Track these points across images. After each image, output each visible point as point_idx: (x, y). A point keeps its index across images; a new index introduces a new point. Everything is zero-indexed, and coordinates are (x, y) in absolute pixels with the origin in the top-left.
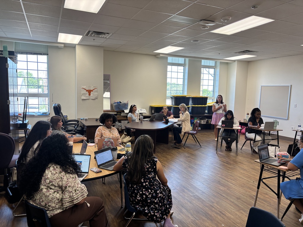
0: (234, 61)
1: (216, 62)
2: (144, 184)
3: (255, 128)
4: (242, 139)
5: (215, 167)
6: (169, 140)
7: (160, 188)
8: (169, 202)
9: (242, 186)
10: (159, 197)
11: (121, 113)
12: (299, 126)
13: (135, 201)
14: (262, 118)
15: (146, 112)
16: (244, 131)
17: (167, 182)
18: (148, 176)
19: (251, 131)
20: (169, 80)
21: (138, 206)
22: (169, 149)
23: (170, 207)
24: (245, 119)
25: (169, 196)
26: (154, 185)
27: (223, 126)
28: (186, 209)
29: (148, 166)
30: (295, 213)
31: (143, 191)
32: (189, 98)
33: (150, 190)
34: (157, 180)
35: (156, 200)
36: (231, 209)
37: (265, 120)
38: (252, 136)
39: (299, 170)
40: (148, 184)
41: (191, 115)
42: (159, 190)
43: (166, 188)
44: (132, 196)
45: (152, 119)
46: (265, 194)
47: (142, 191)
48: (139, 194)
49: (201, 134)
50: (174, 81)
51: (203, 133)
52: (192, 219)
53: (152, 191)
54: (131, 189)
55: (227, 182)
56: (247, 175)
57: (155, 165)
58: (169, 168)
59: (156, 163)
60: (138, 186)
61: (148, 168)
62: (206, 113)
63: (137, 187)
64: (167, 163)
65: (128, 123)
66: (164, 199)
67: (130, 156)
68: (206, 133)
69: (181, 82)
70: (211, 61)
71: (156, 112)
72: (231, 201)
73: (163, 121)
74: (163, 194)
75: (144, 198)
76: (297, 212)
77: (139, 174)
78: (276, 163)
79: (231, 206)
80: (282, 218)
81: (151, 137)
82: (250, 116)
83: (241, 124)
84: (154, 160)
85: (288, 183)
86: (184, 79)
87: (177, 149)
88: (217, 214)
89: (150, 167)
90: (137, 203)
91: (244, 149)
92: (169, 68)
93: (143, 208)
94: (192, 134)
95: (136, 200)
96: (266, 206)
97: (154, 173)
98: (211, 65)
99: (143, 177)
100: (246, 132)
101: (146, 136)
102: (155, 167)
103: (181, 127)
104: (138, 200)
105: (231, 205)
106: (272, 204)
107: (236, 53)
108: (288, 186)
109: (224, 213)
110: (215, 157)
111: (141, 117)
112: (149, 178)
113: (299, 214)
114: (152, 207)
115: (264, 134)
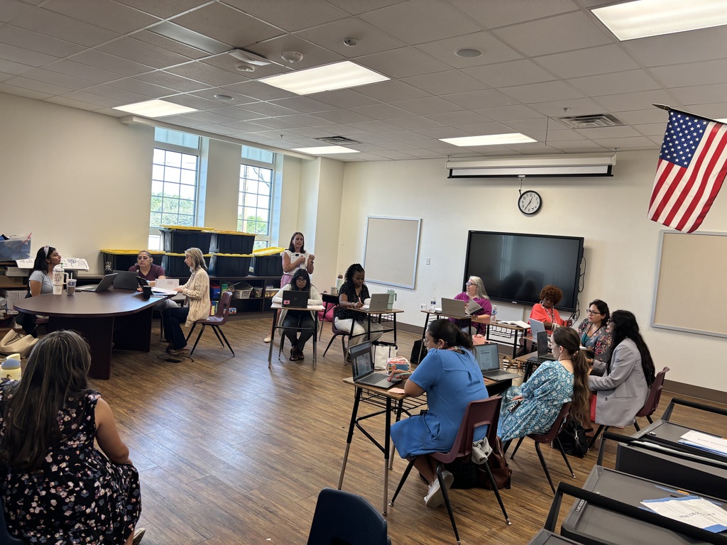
0: (316, 157)
1: (276, 154)
2: (55, 469)
3: (354, 307)
4: (326, 333)
5: (263, 401)
6: (153, 340)
7: (104, 473)
8: (130, 507)
9: (318, 441)
10: (101, 497)
11: (6, 269)
12: (432, 303)
13: (24, 519)
14: (368, 285)
15: (88, 268)
16: (330, 313)
17: (127, 454)
18: (66, 445)
19: (344, 313)
20: (156, 188)
21: (32, 533)
22: (150, 364)
23: (134, 519)
24: (333, 289)
25: (133, 489)
26: (84, 467)
27: (285, 303)
28: (182, 517)
29: (67, 418)
30: (418, 486)
31: (50, 488)
32: (210, 235)
33: (71, 484)
34: (98, 452)
35: (90, 506)
36: (290, 498)
37: (373, 290)
38: (346, 324)
39: (425, 394)
40: (66, 467)
41: (212, 277)
42: (101, 479)
43: (123, 469)
44: (14, 507)
45: (104, 287)
46: (365, 451)
47: (47, 489)
48: (36, 498)
49: (238, 324)
50: (171, 190)
51: (242, 321)
52: (195, 538)
53: (76, 485)
54: (13, 486)
55: (286, 434)
56: (331, 413)
57: (92, 413)
58: (146, 414)
59: (94, 407)
60: (35, 474)
61: (67, 424)
62: (251, 273)
63: (30, 479)
64: (139, 401)
65: (29, 296)
66: (113, 501)
67: (11, 392)
68: (249, 321)
69: (189, 193)
70: (264, 151)
71: (118, 269)
72: (292, 479)
73: (138, 293)
74: (111, 487)
75: (54, 507)
76: (422, 483)
77: (40, 441)
78: (384, 383)
79: (290, 491)
80: (393, 501)
81: (82, 336)
82: (343, 281)
83: (326, 298)
84: (88, 399)
85: (407, 422)
86: (197, 186)
87: (171, 364)
88: (257, 513)
89: (73, 420)
90: (32, 525)
91: (329, 355)
92: (158, 155)
93: (49, 536)
94: (213, 325)
95: (28, 517)
96: (364, 477)
97: (87, 435)
98: (264, 160)
99: (50, 448)
100: (335, 316)
101: (67, 335)
102: (89, 418)
103: (185, 306)
104: (33, 515)
105: (291, 488)
106: (376, 472)
107: (318, 139)
108: (406, 430)
109: (274, 508)
110: (265, 378)
111: (68, 280)
112: (71, 451)
113: (425, 485)
114: (76, 527)
115: (370, 319)
